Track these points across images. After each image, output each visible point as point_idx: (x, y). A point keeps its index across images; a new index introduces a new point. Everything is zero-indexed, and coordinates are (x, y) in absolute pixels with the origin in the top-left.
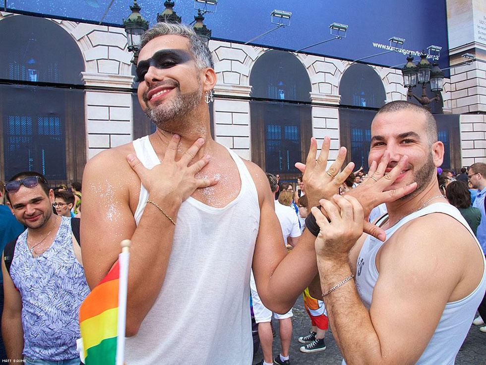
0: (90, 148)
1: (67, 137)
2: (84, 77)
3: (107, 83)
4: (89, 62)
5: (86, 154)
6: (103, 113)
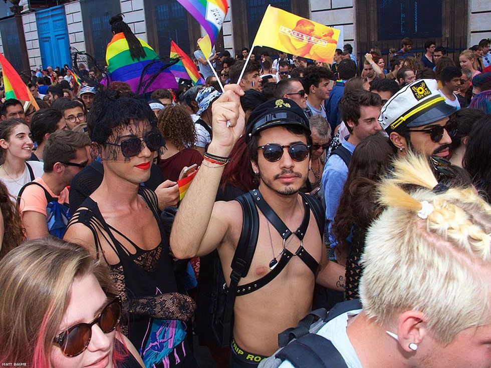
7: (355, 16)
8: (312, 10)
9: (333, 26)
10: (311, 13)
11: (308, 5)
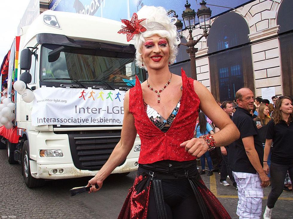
0: (256, 80)
1: (244, 75)
2: (250, 37)
3: (262, 36)
4: (252, 27)
5: (254, 83)
6: (261, 56)
7: (282, 81)
8: (256, 79)
9: (268, 87)
10: (255, 80)
11: (253, 76)
